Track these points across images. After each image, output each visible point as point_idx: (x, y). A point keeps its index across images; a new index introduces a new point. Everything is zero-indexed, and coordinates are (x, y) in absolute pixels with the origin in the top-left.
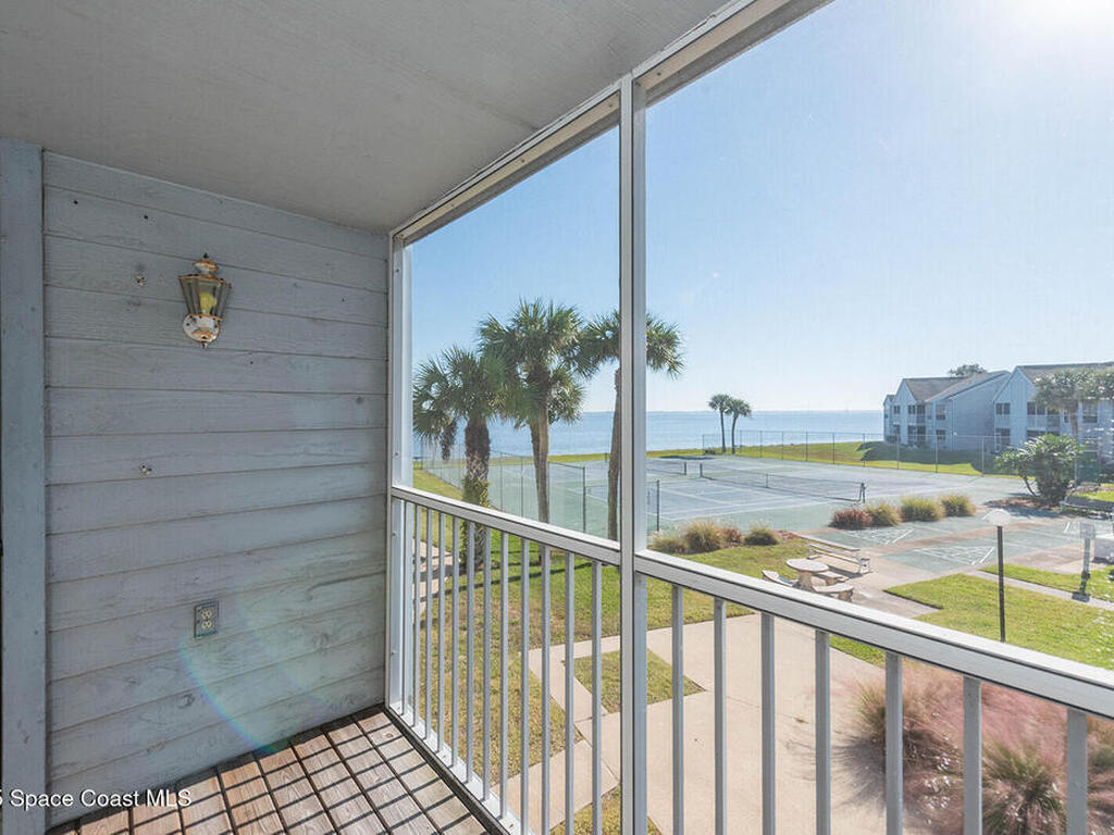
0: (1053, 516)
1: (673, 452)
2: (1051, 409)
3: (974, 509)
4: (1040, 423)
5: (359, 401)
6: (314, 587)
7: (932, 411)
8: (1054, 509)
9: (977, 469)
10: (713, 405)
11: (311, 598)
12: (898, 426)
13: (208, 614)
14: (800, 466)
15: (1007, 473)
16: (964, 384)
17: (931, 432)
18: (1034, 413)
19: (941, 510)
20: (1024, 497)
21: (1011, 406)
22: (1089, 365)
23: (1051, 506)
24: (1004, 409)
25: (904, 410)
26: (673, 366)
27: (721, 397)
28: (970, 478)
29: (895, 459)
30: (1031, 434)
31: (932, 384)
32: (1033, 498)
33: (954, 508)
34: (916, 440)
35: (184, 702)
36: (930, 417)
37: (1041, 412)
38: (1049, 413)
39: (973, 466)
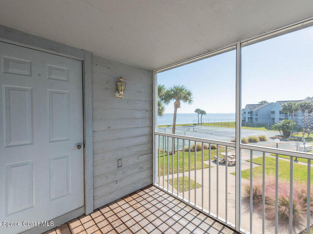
0: (287, 141)
1: (185, 124)
2: (286, 113)
3: (267, 139)
4: (283, 116)
5: (147, 111)
6: (139, 156)
7: (254, 113)
8: (287, 139)
9: (266, 129)
10: (196, 112)
11: (138, 159)
12: (245, 117)
13: (120, 162)
14: (220, 128)
15: (275, 130)
16: (263, 106)
17: (254, 119)
18: (281, 114)
19: (258, 140)
20: (279, 136)
21: (275, 112)
22: (296, 101)
23: (286, 138)
24: (273, 112)
25: (247, 113)
26: (190, 101)
27: (198, 109)
28: (264, 131)
29: (245, 126)
30: (281, 119)
31: (254, 106)
32: (282, 136)
33: (262, 139)
34: (250, 121)
35: (116, 182)
36: (254, 115)
37: (283, 113)
38: (285, 114)
39: (265, 128)
